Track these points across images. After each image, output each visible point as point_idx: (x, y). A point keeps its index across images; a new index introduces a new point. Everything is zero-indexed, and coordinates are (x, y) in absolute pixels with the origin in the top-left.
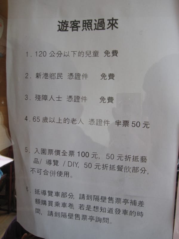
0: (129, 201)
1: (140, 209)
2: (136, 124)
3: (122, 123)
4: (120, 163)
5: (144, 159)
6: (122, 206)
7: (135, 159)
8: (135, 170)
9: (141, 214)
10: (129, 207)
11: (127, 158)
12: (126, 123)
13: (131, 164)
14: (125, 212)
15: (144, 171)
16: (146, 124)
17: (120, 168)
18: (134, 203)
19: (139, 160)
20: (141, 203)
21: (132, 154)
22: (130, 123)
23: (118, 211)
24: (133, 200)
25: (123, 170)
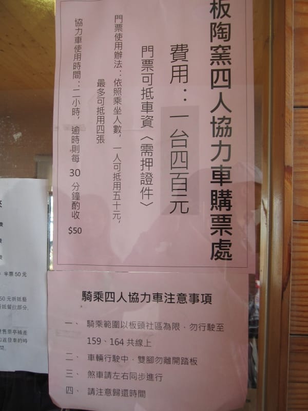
0: (17, 331)
1: (25, 337)
2: (18, 274)
3: (9, 274)
4: (9, 303)
5: (24, 299)
6: (12, 336)
7: (19, 299)
8: (20, 307)
9: (25, 341)
10: (17, 336)
11: (14, 299)
12: (11, 273)
13: (17, 303)
14: (15, 340)
15: (25, 308)
16: (24, 274)
17: (9, 307)
18: (20, 332)
19: (22, 300)
20: (25, 332)
21: (17, 296)
22: (14, 274)
23: (10, 340)
24: (19, 330)
25: (12, 308)
